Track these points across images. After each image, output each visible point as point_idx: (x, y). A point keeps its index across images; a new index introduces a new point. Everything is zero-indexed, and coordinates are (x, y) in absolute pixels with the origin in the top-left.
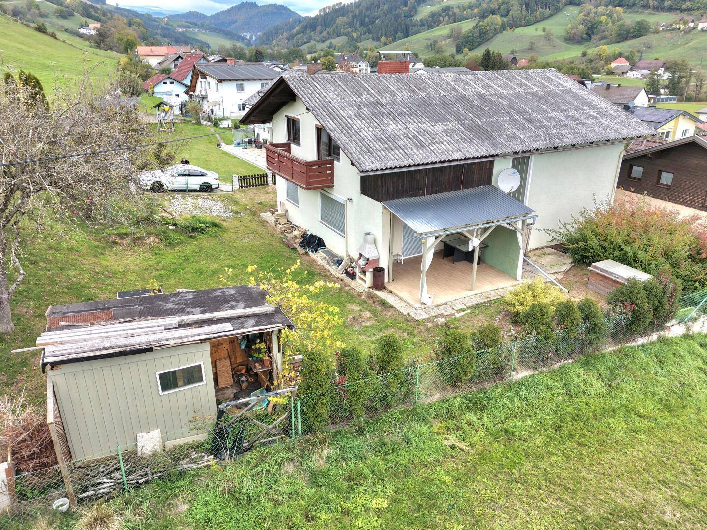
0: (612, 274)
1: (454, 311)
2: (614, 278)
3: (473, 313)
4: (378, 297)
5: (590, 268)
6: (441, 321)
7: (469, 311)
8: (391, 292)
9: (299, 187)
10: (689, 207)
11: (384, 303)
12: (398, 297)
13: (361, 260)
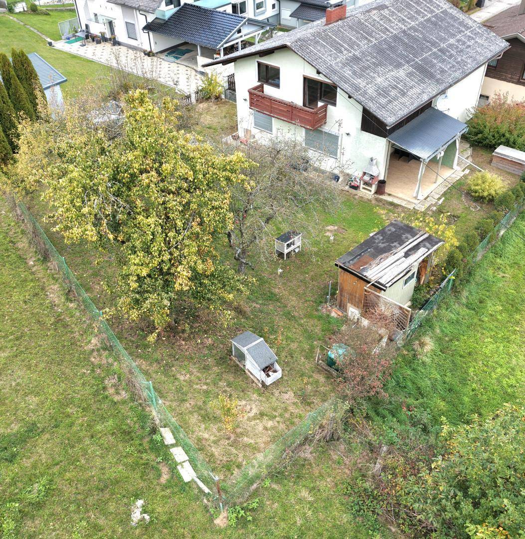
0: (508, 156)
1: (436, 201)
2: (510, 159)
3: (446, 199)
4: (385, 200)
5: (493, 154)
6: (434, 208)
7: (443, 198)
8: (390, 195)
9: (273, 118)
10: (509, 82)
11: (392, 204)
12: (397, 197)
13: (365, 176)
